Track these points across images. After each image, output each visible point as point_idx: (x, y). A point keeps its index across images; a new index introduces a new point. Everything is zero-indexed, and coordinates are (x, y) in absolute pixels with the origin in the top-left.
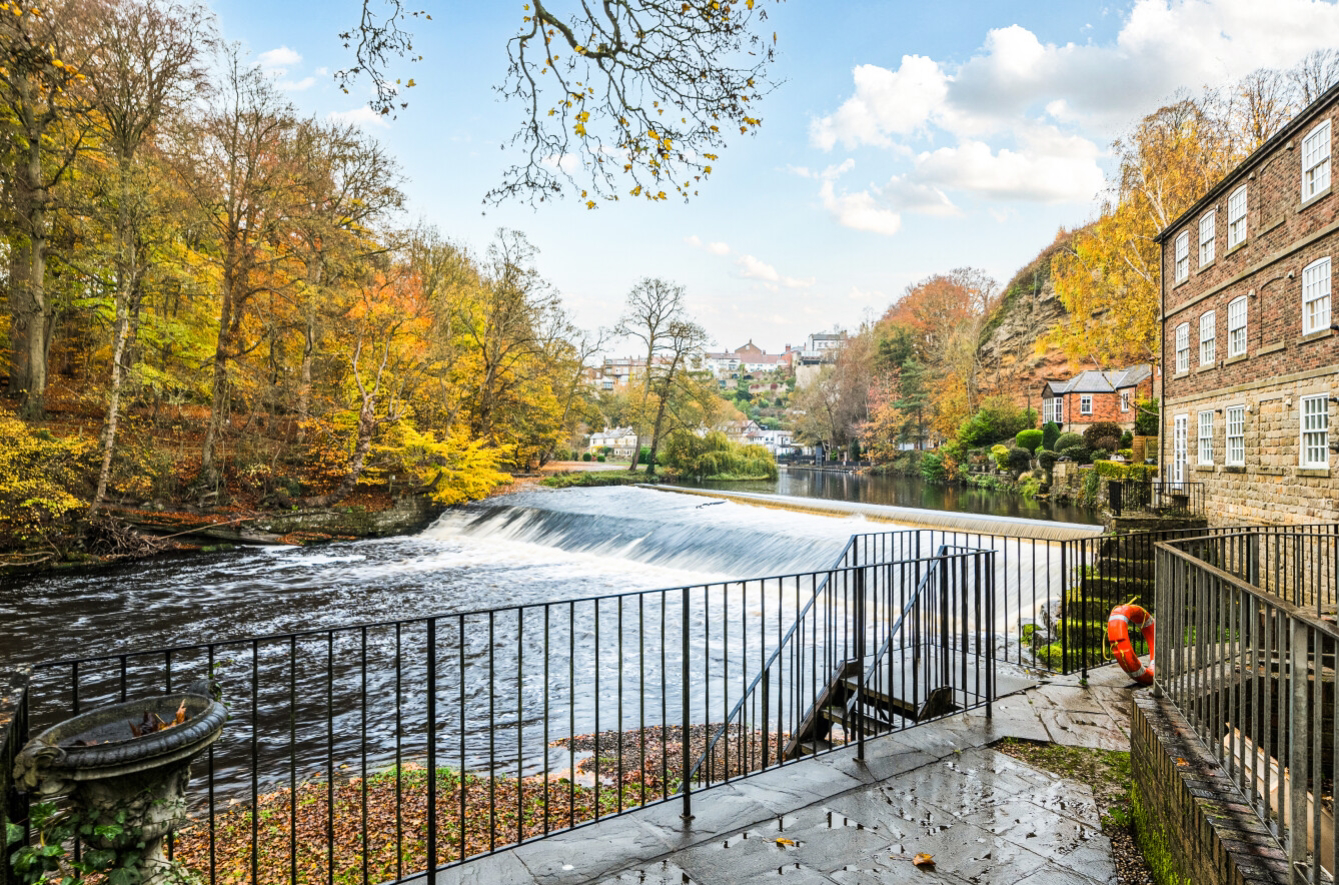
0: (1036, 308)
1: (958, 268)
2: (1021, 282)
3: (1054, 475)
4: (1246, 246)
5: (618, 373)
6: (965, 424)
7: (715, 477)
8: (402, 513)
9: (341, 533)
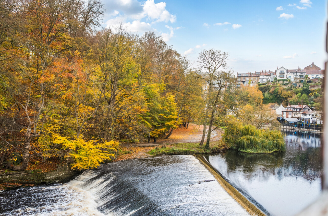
5: (244, 80)
7: (244, 151)
8: (60, 172)
9: (27, 183)
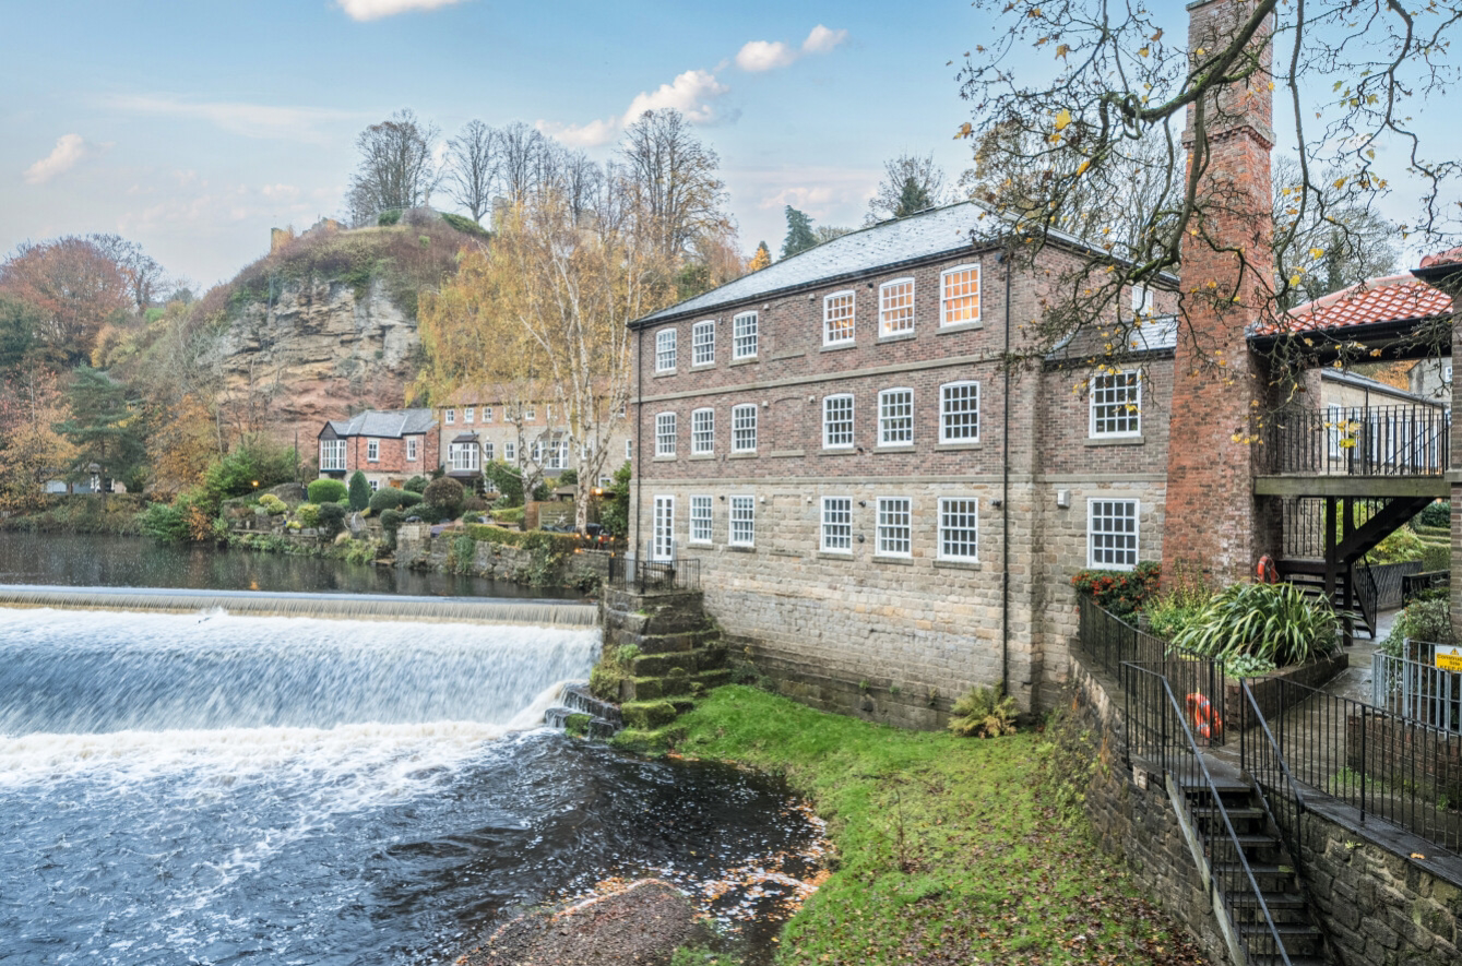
0: (271, 320)
1: (102, 233)
2: (250, 284)
3: (400, 537)
4: (757, 363)
6: (214, 466)
